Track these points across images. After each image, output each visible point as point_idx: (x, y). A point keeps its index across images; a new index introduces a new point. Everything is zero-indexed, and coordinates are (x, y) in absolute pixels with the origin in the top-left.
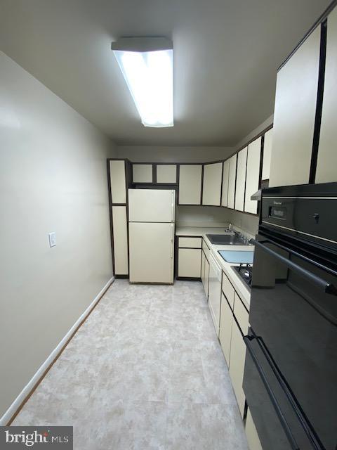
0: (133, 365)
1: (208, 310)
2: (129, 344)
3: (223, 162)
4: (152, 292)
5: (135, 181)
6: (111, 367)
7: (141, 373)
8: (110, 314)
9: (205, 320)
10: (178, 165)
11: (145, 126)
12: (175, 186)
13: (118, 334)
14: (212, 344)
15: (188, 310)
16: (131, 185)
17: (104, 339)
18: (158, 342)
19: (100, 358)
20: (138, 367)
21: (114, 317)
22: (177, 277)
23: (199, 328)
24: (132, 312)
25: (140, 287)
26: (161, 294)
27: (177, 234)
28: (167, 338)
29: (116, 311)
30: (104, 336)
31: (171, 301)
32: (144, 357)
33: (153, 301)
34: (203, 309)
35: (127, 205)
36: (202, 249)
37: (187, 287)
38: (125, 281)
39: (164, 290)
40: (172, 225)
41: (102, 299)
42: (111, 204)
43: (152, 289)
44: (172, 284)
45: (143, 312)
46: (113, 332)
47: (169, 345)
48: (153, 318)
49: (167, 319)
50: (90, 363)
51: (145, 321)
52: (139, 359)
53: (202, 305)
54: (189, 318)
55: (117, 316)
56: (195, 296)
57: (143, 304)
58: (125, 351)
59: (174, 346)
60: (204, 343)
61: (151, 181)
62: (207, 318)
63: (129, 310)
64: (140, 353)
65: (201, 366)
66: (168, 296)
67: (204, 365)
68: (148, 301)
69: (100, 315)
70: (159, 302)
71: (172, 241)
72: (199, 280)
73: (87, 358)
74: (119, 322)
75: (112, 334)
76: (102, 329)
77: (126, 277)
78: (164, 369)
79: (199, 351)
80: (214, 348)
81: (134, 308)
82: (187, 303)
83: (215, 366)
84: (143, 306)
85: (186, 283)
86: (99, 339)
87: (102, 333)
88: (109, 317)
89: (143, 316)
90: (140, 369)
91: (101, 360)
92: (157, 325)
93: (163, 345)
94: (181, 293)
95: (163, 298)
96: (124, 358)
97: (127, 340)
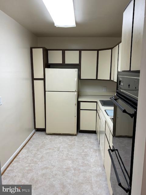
0: (49, 179)
1: (99, 150)
2: (47, 168)
3: (112, 49)
4: (62, 140)
5: (50, 62)
6: (35, 179)
7: (54, 183)
8: (34, 152)
9: (96, 156)
10: (80, 51)
11: (57, 26)
12: (78, 66)
13: (39, 163)
14: (100, 169)
15: (86, 150)
16: (47, 65)
17: (31, 165)
18: (65, 167)
19: (29, 175)
20: (52, 179)
21: (36, 153)
22: (79, 131)
23: (92, 161)
24: (48, 151)
25: (54, 137)
26: (68, 141)
27: (79, 100)
28: (71, 165)
29: (38, 150)
30: (30, 164)
31: (75, 145)
32: (56, 175)
33: (62, 145)
34: (96, 150)
35: (44, 79)
36: (96, 110)
37: (86, 137)
38: (43, 133)
39: (70, 139)
40: (76, 93)
41: (28, 144)
42: (33, 79)
43: (61, 138)
44: (76, 135)
45: (55, 152)
46: (36, 161)
47: (72, 169)
48: (62, 155)
49: (71, 155)
50: (22, 177)
51: (57, 156)
52: (53, 176)
53: (95, 148)
54: (86, 155)
55: (38, 153)
56: (91, 142)
57: (55, 146)
58: (44, 171)
59: (75, 169)
60: (94, 168)
61: (61, 63)
62: (98, 155)
63: (46, 150)
64: (54, 173)
65: (91, 180)
66: (73, 142)
67: (93, 179)
68: (59, 145)
69: (28, 152)
70: (66, 146)
71: (75, 104)
72: (94, 132)
73: (20, 175)
74: (40, 156)
75: (36, 163)
76: (29, 160)
77: (44, 130)
78: (69, 181)
79: (91, 172)
80: (101, 171)
81: (50, 149)
82: (86, 146)
83: (100, 180)
84: (56, 148)
85: (85, 134)
86: (27, 165)
87: (29, 162)
88: (33, 153)
89: (56, 153)
90: (54, 181)
91: (29, 176)
92: (65, 158)
93: (68, 169)
94: (82, 141)
95: (69, 143)
96: (44, 174)
97: (45, 166)
